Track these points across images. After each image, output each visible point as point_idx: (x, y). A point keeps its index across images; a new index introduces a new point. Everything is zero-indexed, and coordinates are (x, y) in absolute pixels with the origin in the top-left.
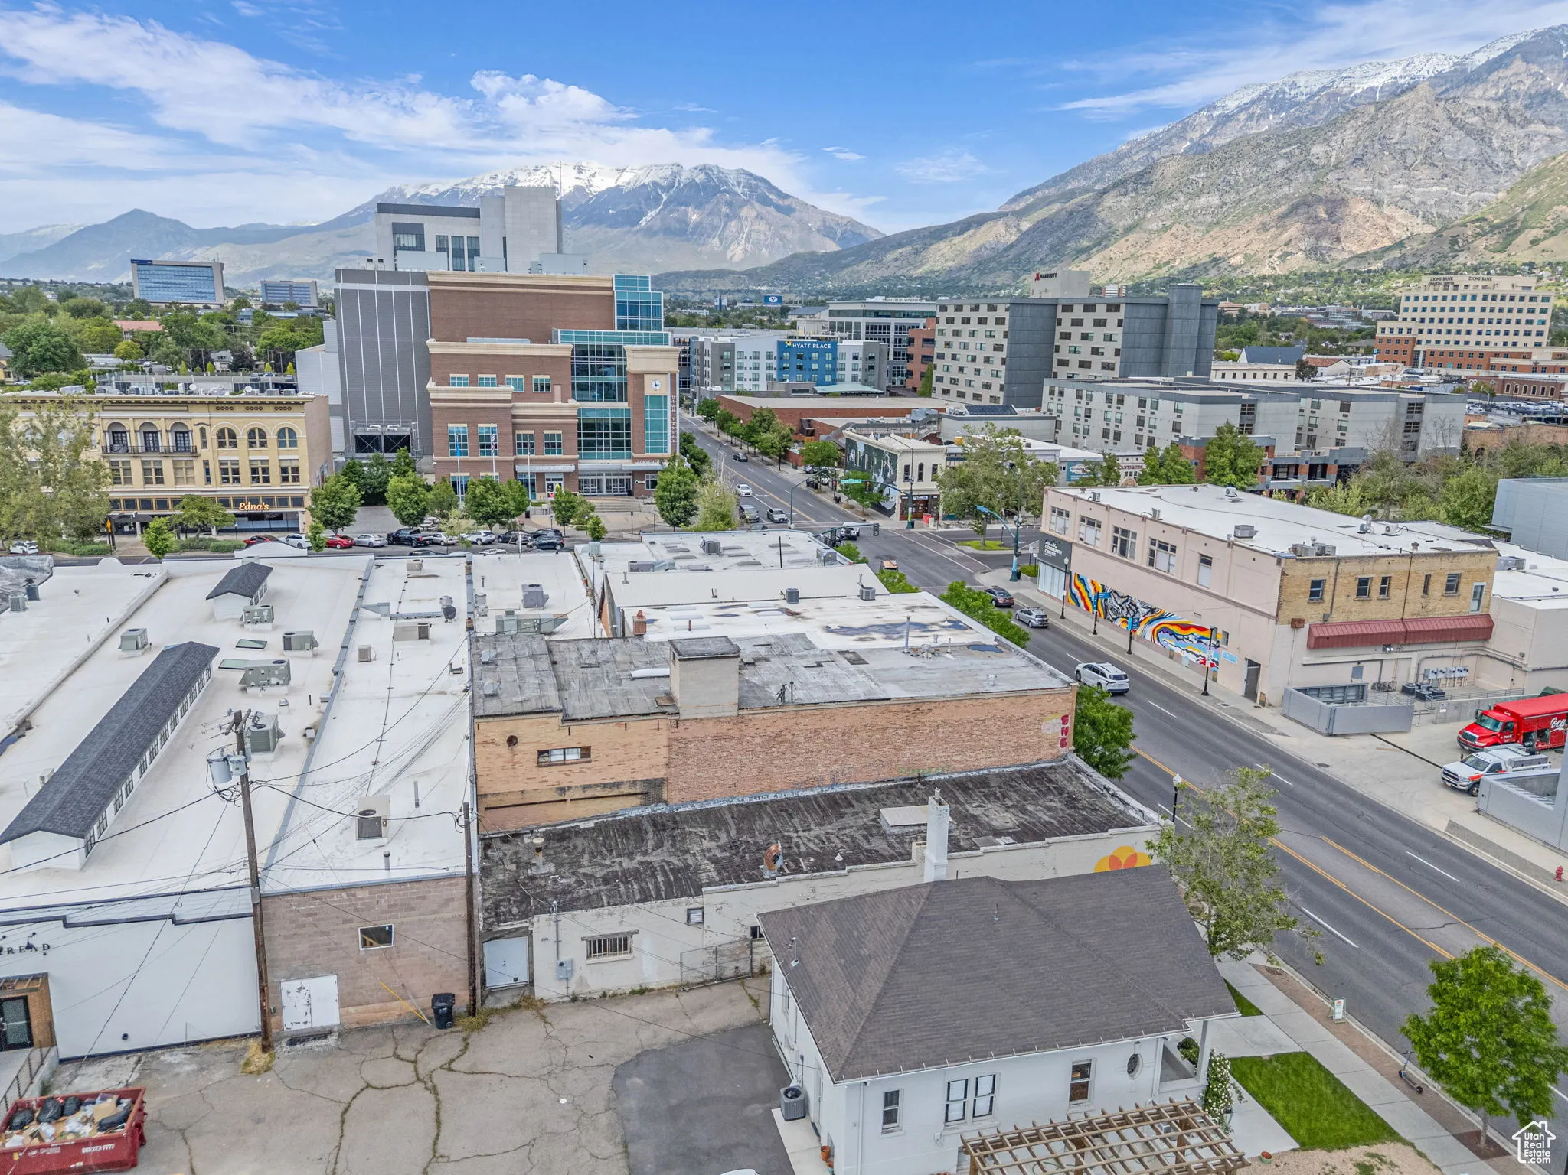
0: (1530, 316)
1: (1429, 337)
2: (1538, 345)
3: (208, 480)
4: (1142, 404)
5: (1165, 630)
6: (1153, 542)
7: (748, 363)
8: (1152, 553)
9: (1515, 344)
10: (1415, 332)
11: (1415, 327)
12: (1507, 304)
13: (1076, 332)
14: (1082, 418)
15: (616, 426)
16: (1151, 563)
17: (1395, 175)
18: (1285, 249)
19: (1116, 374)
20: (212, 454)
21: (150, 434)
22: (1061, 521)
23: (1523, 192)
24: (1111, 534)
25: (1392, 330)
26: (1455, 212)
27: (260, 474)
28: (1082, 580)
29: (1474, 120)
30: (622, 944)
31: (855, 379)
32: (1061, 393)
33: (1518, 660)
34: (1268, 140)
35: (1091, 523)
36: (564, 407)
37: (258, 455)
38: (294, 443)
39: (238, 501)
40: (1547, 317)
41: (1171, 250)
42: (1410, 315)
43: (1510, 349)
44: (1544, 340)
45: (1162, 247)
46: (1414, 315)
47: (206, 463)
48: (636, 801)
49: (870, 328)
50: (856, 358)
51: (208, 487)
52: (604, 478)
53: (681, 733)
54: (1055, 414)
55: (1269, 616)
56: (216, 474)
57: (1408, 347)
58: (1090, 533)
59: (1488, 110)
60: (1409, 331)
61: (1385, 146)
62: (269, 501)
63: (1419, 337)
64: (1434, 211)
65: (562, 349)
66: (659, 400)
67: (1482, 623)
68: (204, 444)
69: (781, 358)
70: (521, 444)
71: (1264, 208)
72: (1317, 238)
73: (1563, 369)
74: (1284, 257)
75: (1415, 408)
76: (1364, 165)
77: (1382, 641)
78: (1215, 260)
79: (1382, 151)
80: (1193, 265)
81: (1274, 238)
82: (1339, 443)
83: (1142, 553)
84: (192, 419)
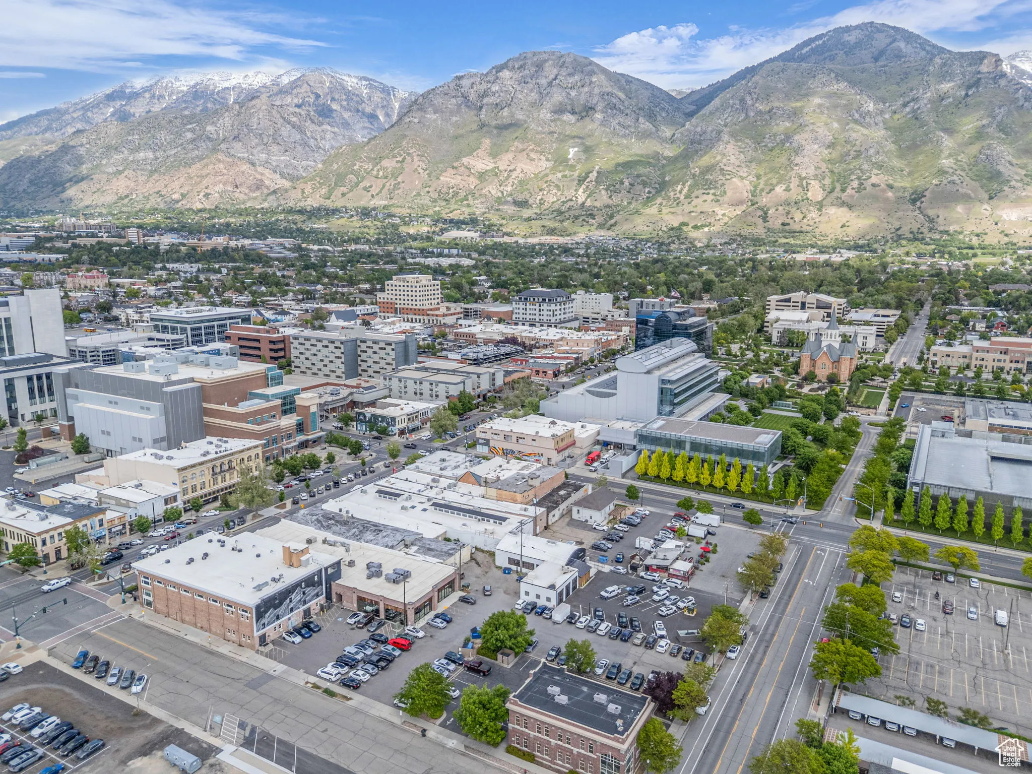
0: (434, 292)
1: (400, 302)
2: (439, 304)
3: (238, 476)
6: (517, 437)
8: (517, 440)
10: (394, 299)
11: (394, 297)
15: (300, 425)
16: (518, 442)
17: (259, 148)
18: (206, 191)
19: (394, 367)
20: (239, 467)
21: (222, 466)
22: (483, 434)
23: (331, 165)
24: (503, 436)
25: (384, 298)
26: (296, 172)
28: (494, 447)
29: (294, 119)
30: (554, 515)
32: (390, 379)
33: (581, 447)
34: (176, 118)
35: (495, 434)
36: (292, 421)
38: (258, 457)
41: (127, 187)
44: (439, 301)
45: (121, 185)
46: (392, 292)
47: (237, 471)
49: (192, 329)
53: (536, 490)
54: (388, 386)
55: (552, 449)
57: (392, 306)
58: (495, 437)
59: (300, 114)
60: (391, 299)
61: (250, 131)
63: (396, 302)
64: (285, 170)
65: (279, 402)
66: (314, 413)
67: (574, 442)
68: (237, 465)
70: (282, 439)
71: (186, 163)
72: (224, 185)
73: (452, 314)
74: (207, 195)
75: (494, 374)
76: (240, 141)
77: (565, 449)
78: (161, 196)
79: (249, 133)
80: (147, 198)
81: (197, 184)
82: (479, 387)
83: (514, 440)
84: (234, 458)
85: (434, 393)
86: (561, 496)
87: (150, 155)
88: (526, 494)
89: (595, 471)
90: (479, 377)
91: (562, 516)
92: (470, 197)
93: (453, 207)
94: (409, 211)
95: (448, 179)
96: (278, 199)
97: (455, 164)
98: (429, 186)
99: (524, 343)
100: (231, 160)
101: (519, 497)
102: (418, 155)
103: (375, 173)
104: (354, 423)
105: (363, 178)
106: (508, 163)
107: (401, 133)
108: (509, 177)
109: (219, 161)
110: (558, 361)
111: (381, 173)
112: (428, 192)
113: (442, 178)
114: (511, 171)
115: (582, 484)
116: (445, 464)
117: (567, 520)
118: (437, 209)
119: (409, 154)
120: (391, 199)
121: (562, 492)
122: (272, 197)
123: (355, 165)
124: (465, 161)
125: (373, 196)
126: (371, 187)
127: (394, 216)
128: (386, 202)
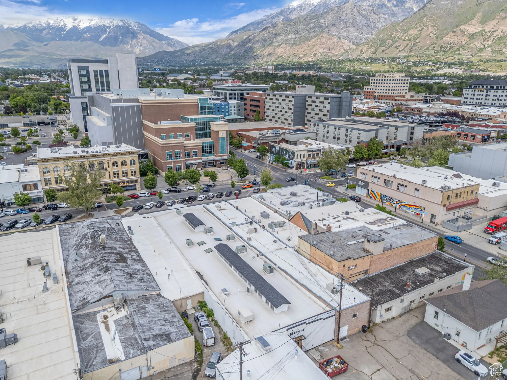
0: (404, 85)
1: (378, 91)
2: (406, 93)
3: (110, 178)
4: (347, 130)
5: (403, 206)
6: (398, 184)
8: (398, 187)
9: (400, 93)
10: (374, 89)
11: (374, 88)
12: (398, 82)
13: (314, 104)
14: (326, 133)
15: (210, 147)
16: (398, 189)
17: (344, 30)
18: (315, 52)
19: (328, 117)
20: (111, 169)
21: (92, 165)
22: (364, 176)
23: (379, 35)
24: (383, 181)
25: (368, 89)
26: (360, 41)
27: (125, 174)
28: (373, 192)
29: (365, 12)
30: (390, 309)
31: (235, 114)
32: (318, 125)
33: (485, 209)
34: (307, 17)
35: (376, 177)
36: (198, 143)
37: (124, 168)
38: (134, 164)
39: (119, 183)
40: (408, 85)
41: (282, 52)
42: (373, 84)
43: (399, 95)
44: (407, 91)
45: (279, 51)
46: (374, 85)
47: (109, 172)
48: (363, 275)
49: (230, 94)
50: (234, 107)
51: (110, 180)
52: (207, 162)
53: (373, 259)
54: (316, 131)
55: (439, 204)
56: (112, 175)
57: (372, 94)
58: (375, 180)
59: (368, 10)
60: (373, 89)
61: (341, 20)
62: (128, 182)
63: (376, 91)
64: (355, 41)
65: (192, 124)
66: (223, 138)
67: (476, 200)
68: (109, 167)
70: (187, 155)
71: (308, 39)
72: (324, 49)
73: (413, 100)
74: (315, 55)
75: (413, 129)
76: (335, 26)
77: (460, 207)
78: (295, 56)
79: (340, 22)
80: (289, 57)
81: (311, 49)
82: (395, 139)
83: (395, 186)
84: (105, 160)
85: (348, 138)
86: (417, 275)
87: (293, 36)
88: (349, 263)
89: (497, 243)
90: (396, 129)
91: (408, 311)
92: (461, 49)
93: (448, 55)
94: (419, 58)
95: (449, 39)
96: (348, 55)
97: (454, 30)
98: (435, 44)
99: (463, 116)
100: (329, 36)
101: (335, 265)
102: (432, 26)
103: (403, 38)
104: (269, 154)
105: (396, 41)
106: (492, 26)
107: (423, 14)
108: (491, 35)
109: (323, 37)
110: (490, 129)
111: (407, 38)
112: (434, 47)
113: (444, 39)
114: (493, 32)
115: (462, 263)
116: (294, 199)
117: (413, 321)
118: (437, 57)
119: (426, 26)
120: (410, 52)
121: (422, 271)
122: (344, 55)
123: (393, 34)
124: (462, 27)
125: (400, 51)
126: (399, 46)
127: (409, 61)
128: (407, 54)
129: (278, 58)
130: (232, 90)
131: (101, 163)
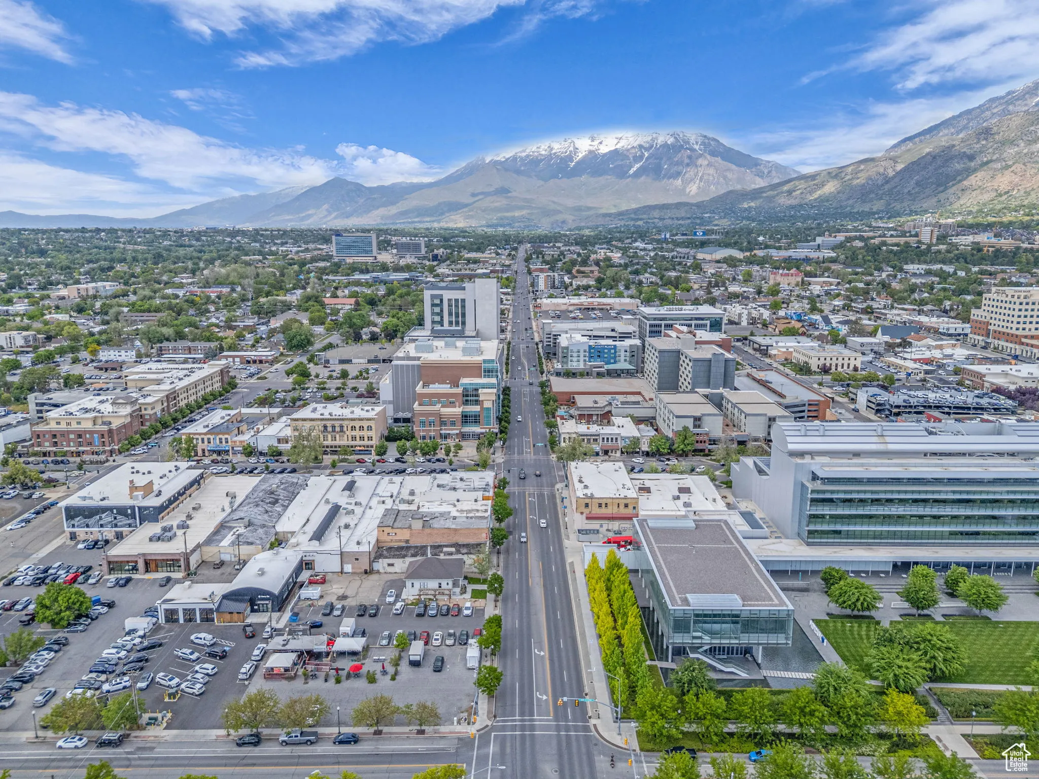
1: (995, 322)
3: (348, 440)
7: (575, 354)
13: (683, 365)
15: (475, 416)
19: (691, 387)
20: (350, 433)
21: (333, 427)
25: (978, 315)
27: (362, 438)
30: (392, 565)
31: (625, 360)
36: (458, 410)
37: (362, 433)
38: (371, 430)
39: (355, 446)
41: (1011, 182)
45: (1004, 181)
47: (348, 435)
48: (404, 543)
49: (651, 326)
50: (626, 351)
51: (348, 442)
53: (412, 532)
54: (655, 406)
56: (350, 438)
57: (985, 326)
60: (986, 317)
62: (364, 446)
63: (991, 321)
65: (459, 390)
66: (488, 409)
68: (348, 430)
69: (590, 352)
70: (443, 423)
75: (772, 419)
77: (606, 518)
84: (345, 423)
129: (1000, 195)
130: (655, 319)
131: (341, 427)
